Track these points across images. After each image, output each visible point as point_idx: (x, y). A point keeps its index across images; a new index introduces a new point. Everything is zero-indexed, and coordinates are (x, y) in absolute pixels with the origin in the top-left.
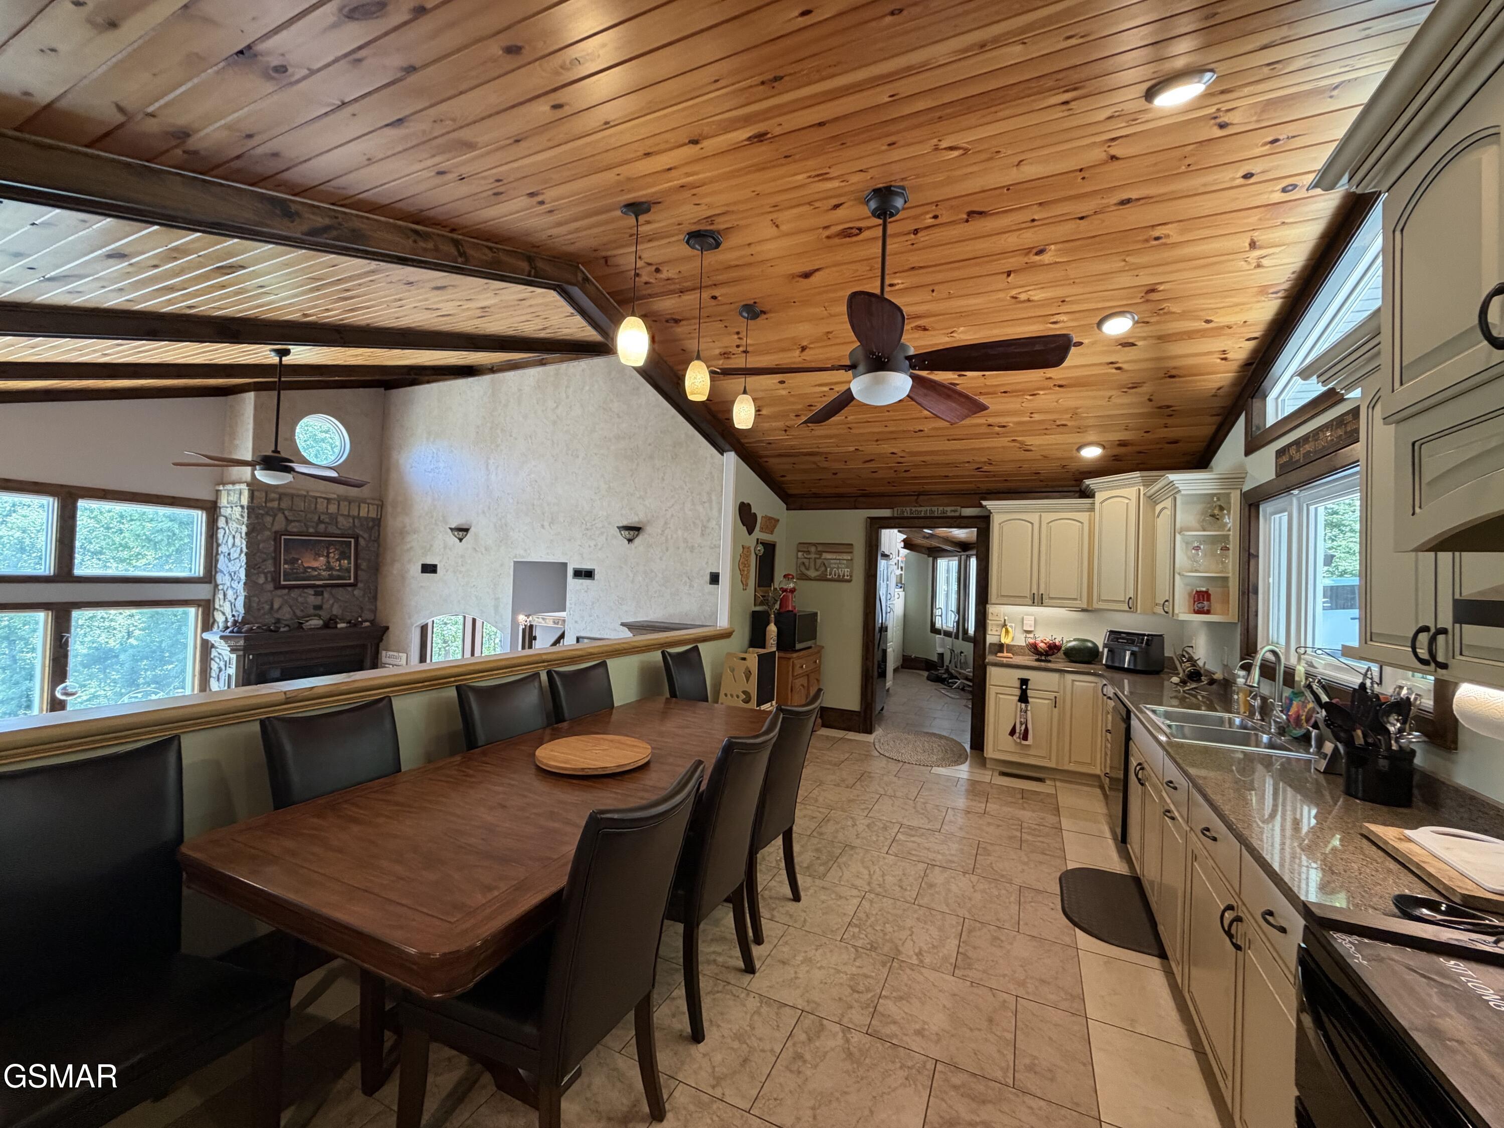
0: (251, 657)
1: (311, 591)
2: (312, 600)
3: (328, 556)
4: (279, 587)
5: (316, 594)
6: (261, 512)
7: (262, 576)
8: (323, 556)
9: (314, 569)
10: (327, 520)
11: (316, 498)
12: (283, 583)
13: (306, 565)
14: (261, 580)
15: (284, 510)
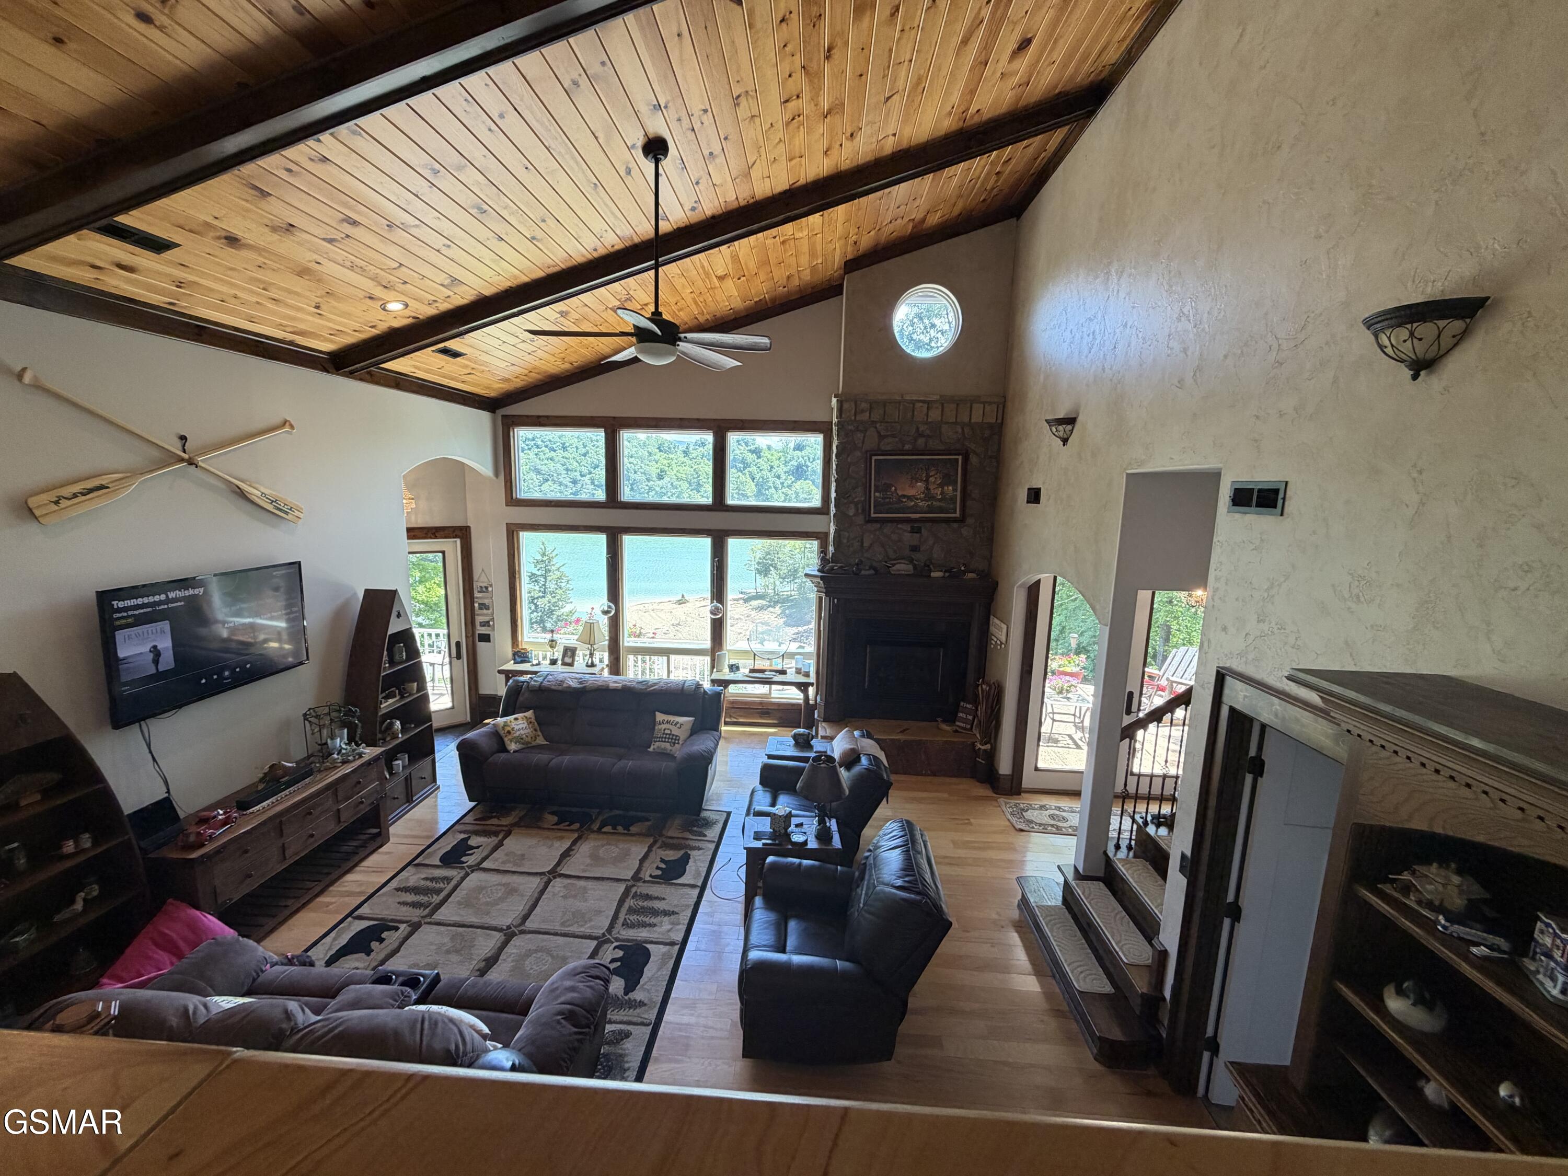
0: (836, 600)
1: (907, 527)
2: (909, 538)
3: (927, 481)
4: (870, 521)
5: (913, 531)
6: (850, 427)
7: (852, 506)
8: (921, 481)
9: (909, 498)
10: (928, 432)
11: (913, 402)
12: (873, 515)
13: (900, 493)
14: (851, 512)
15: (875, 422)
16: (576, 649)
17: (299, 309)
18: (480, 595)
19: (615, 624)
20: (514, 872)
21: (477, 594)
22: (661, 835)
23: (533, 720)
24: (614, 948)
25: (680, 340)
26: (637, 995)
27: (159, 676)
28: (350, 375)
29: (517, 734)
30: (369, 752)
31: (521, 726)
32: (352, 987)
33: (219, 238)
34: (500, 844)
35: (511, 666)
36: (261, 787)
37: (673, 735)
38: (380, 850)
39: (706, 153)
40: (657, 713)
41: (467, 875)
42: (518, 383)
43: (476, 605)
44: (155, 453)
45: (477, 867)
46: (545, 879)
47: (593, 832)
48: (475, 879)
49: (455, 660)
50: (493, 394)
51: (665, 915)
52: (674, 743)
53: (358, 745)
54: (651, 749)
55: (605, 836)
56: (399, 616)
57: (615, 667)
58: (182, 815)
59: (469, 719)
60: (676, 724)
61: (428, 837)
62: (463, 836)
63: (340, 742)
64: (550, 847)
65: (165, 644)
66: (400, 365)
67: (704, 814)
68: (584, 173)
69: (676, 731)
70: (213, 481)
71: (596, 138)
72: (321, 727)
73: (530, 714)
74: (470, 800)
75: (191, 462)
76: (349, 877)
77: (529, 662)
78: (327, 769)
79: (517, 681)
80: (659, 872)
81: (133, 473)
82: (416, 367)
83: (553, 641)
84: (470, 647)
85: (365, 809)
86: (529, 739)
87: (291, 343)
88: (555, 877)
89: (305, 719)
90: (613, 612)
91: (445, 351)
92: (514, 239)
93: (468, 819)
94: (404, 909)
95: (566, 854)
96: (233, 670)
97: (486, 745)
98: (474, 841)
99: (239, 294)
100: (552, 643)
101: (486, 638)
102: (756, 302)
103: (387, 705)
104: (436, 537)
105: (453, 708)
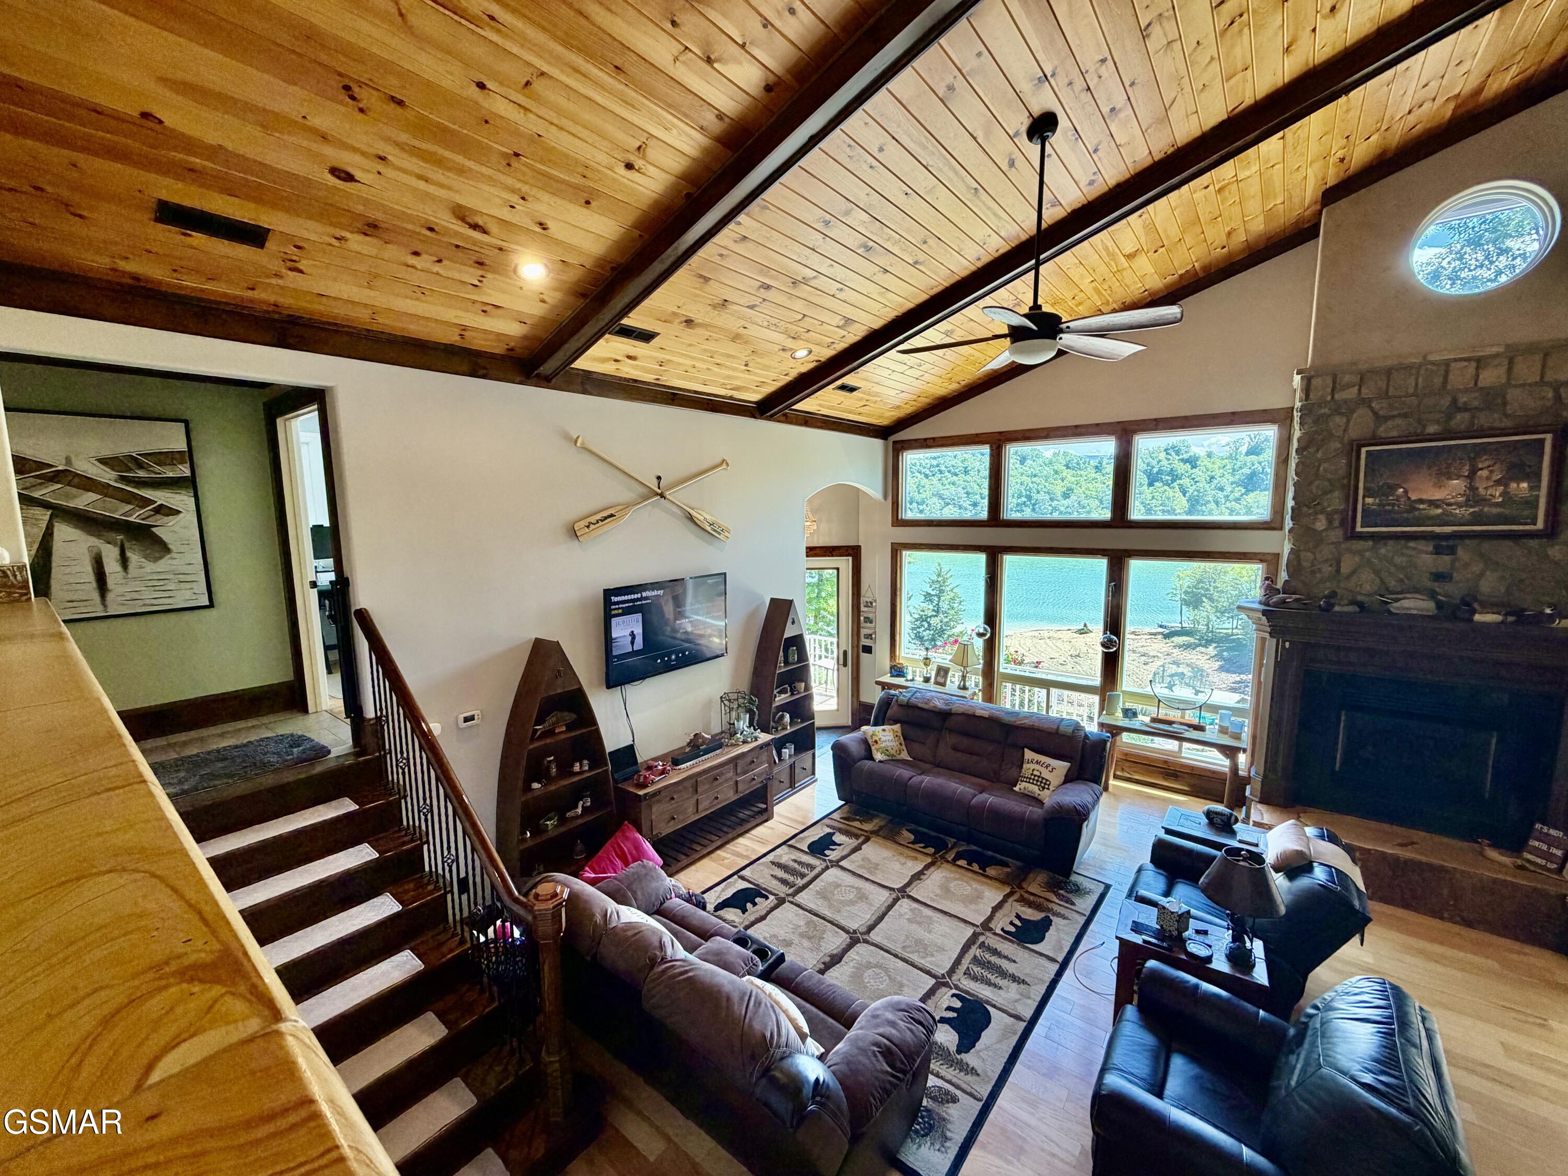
0: (1287, 645)
1: (1427, 546)
2: (1429, 562)
3: (1471, 477)
4: (1354, 536)
5: (1438, 551)
6: (1325, 411)
7: (1322, 517)
8: (1458, 477)
9: (1433, 503)
10: (1476, 403)
11: (1447, 363)
12: (1359, 529)
13: (1415, 497)
14: (1321, 526)
15: (1370, 400)
16: (949, 669)
17: (735, 369)
18: (866, 609)
19: (991, 647)
20: (867, 879)
21: (863, 608)
22: (1021, 888)
23: (899, 734)
24: (953, 995)
25: (1062, 331)
26: (969, 1058)
27: (634, 653)
28: (771, 418)
29: (883, 745)
30: (764, 737)
31: (887, 738)
32: (718, 938)
33: (681, 323)
34: (857, 849)
35: (887, 679)
36: (687, 750)
37: (1043, 778)
38: (766, 824)
39: (1105, 110)
40: (1026, 750)
41: (827, 868)
42: (908, 410)
43: (862, 618)
44: (642, 490)
45: (836, 864)
46: (894, 896)
47: (948, 862)
48: (833, 874)
49: (841, 667)
50: (885, 422)
51: (1014, 981)
52: (1044, 788)
53: (755, 730)
54: (1016, 789)
55: (959, 870)
56: (793, 623)
57: (989, 692)
58: (640, 760)
59: (850, 723)
60: (1047, 767)
61: (803, 823)
62: (829, 830)
63: (743, 724)
64: (903, 864)
65: (638, 631)
66: (809, 405)
67: (1074, 878)
68: (963, 181)
69: (1046, 774)
70: (675, 509)
71: (975, 138)
72: (731, 709)
73: (897, 727)
74: (841, 798)
75: (662, 496)
76: (741, 840)
77: (904, 676)
78: (733, 745)
79: (889, 694)
80: (1013, 929)
81: (628, 506)
82: (820, 405)
83: (927, 659)
84: (855, 655)
85: (756, 785)
86: (893, 752)
87: (731, 398)
88: (903, 897)
89: (722, 701)
90: (988, 635)
91: (843, 388)
92: (898, 268)
93: (836, 816)
94: (775, 882)
95: (917, 876)
96: (677, 656)
97: (855, 749)
98: (838, 838)
99: (697, 364)
100: (927, 661)
101: (868, 650)
102: (1181, 276)
103: (781, 699)
104: (833, 556)
105: (838, 710)
